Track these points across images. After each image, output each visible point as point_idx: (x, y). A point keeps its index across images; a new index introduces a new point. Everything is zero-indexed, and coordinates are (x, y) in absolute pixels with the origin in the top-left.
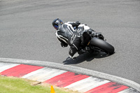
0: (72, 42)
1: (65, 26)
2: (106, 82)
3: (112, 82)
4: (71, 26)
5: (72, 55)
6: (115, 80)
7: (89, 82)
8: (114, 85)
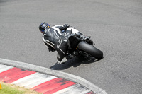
0: (58, 47)
1: (52, 30)
2: (53, 77)
3: (58, 77)
4: (58, 29)
5: (60, 60)
6: (62, 76)
7: (36, 78)
8: (61, 81)
